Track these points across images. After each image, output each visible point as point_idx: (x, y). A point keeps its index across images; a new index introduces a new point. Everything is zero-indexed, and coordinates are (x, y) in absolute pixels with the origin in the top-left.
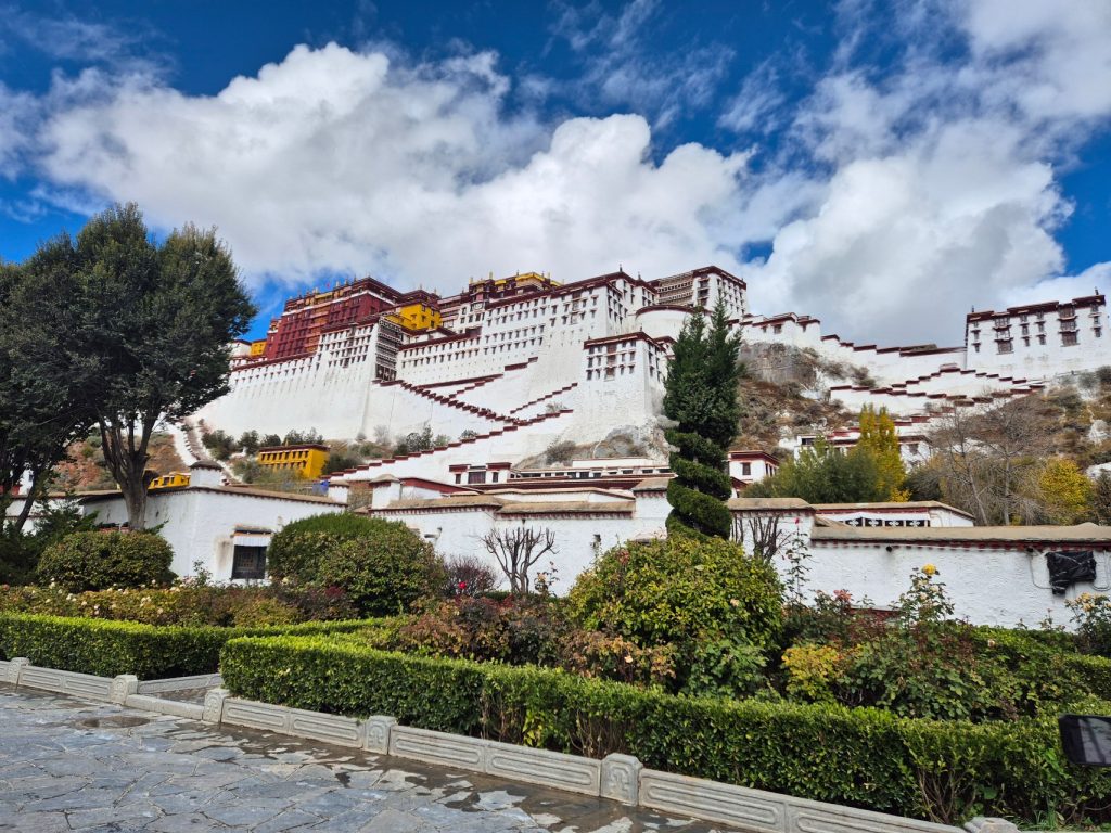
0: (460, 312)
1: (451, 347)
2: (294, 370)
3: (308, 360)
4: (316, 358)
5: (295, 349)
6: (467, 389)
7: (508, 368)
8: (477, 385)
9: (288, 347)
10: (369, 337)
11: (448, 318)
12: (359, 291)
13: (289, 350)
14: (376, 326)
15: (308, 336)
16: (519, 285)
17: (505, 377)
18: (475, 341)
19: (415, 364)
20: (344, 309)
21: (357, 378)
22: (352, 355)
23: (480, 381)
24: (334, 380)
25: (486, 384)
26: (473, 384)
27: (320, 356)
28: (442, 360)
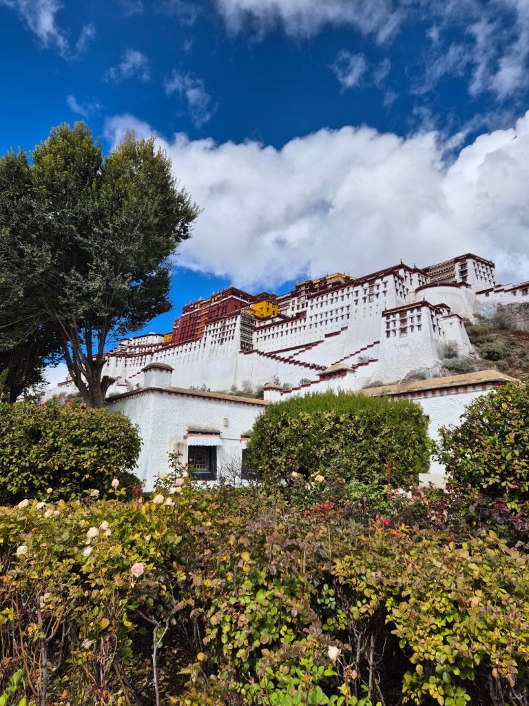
0: (291, 304)
1: (287, 326)
2: (190, 349)
3: (198, 342)
4: (203, 340)
5: (190, 336)
6: (300, 352)
7: (327, 336)
8: (307, 349)
9: (186, 335)
10: (235, 324)
11: (284, 308)
12: (227, 296)
13: (187, 337)
14: (239, 317)
15: (197, 328)
16: (329, 282)
17: (325, 342)
18: (303, 321)
19: (265, 339)
20: (218, 309)
21: (229, 350)
22: (225, 336)
23: (308, 346)
24: (215, 353)
25: (313, 348)
26: (304, 349)
27: (205, 338)
28: (282, 335)
